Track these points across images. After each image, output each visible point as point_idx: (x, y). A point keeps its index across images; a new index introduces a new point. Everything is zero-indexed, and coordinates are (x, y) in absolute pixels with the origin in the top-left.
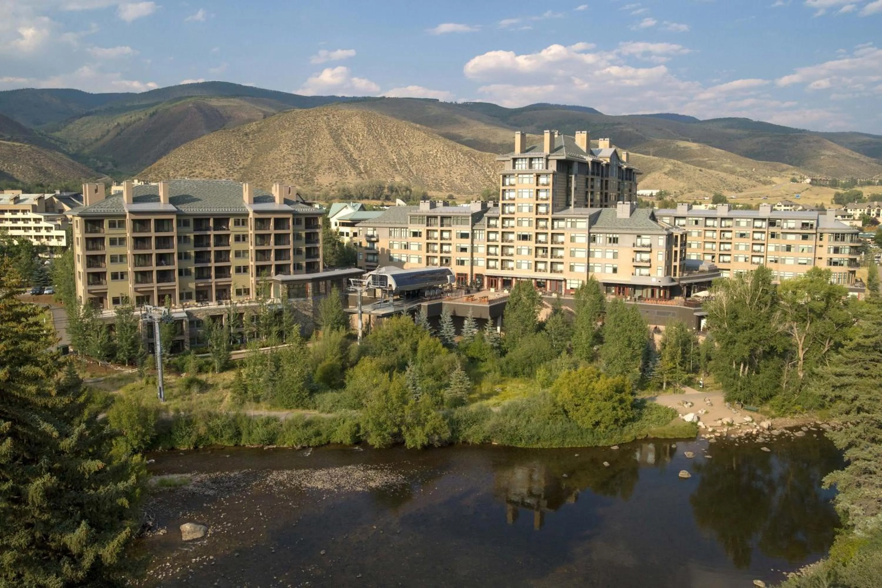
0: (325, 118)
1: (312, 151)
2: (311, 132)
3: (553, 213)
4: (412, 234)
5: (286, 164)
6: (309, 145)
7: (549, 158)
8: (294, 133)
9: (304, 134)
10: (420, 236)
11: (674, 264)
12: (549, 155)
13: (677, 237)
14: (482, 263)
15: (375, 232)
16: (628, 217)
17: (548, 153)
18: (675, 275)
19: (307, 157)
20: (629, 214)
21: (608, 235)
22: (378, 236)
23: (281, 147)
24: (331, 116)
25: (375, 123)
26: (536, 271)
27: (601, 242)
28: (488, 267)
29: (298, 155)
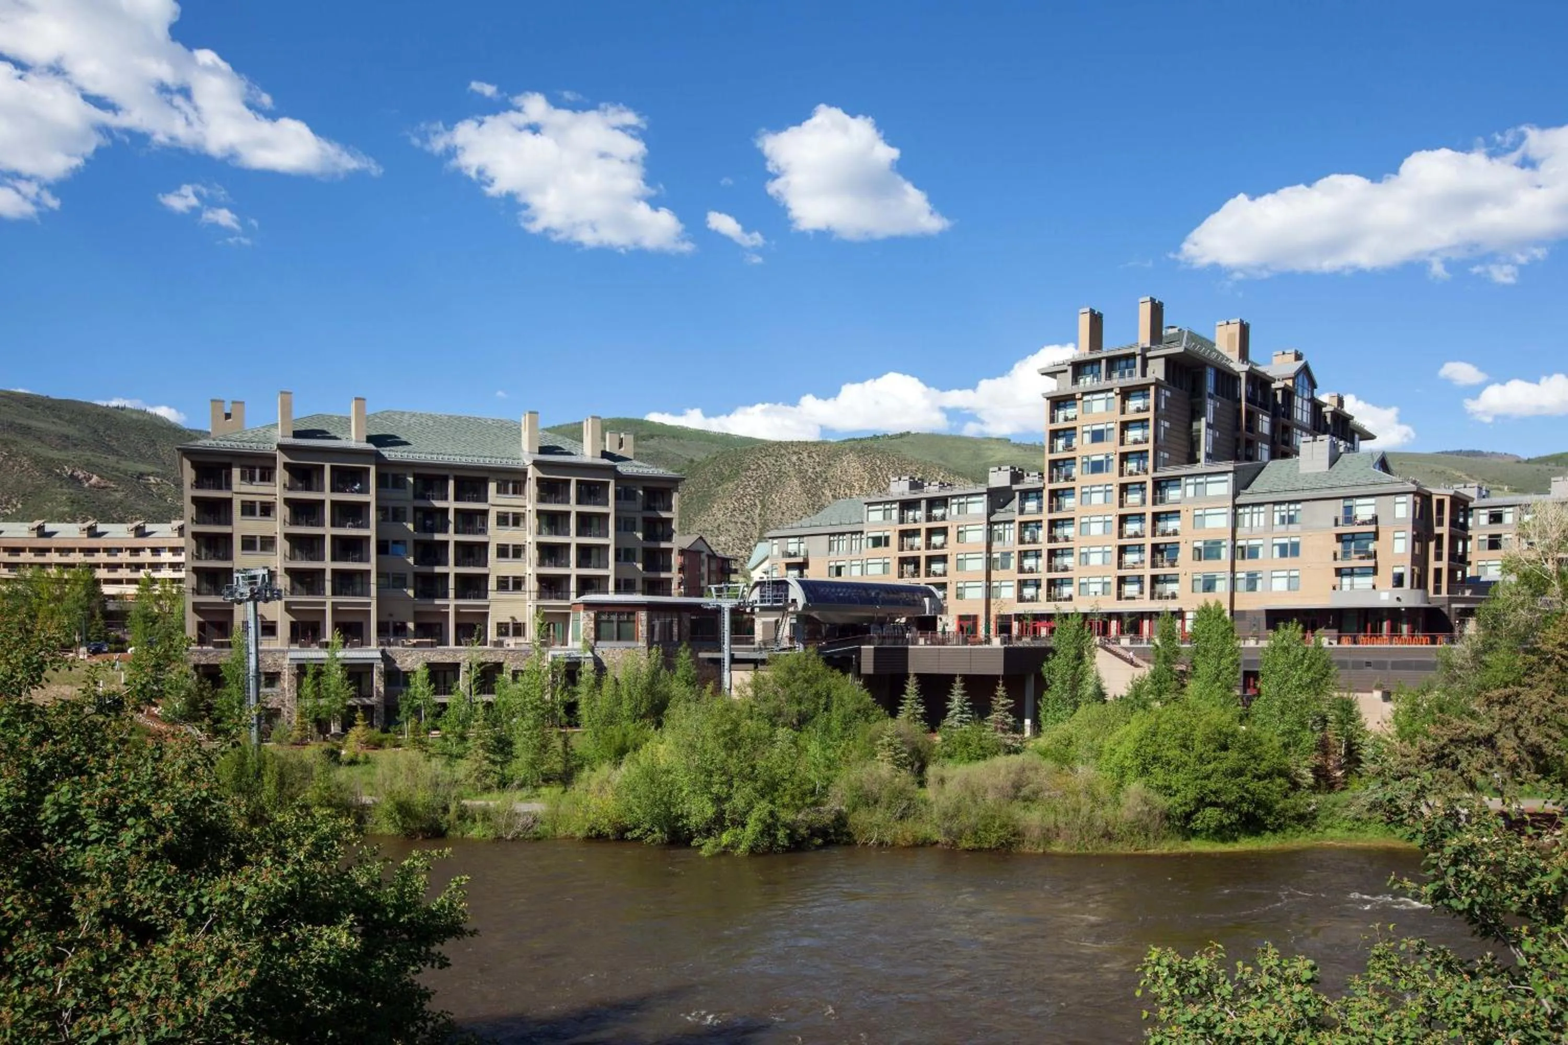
0: (794, 458)
1: (768, 516)
2: (767, 482)
3: (1155, 470)
4: (870, 541)
5: (722, 539)
6: (764, 506)
7: (1149, 354)
8: (738, 486)
9: (757, 487)
10: (887, 544)
11: (1433, 564)
12: (1149, 350)
13: (1441, 503)
14: (1008, 593)
15: (802, 546)
16: (1327, 469)
17: (1148, 345)
18: (1437, 590)
19: (759, 526)
20: (1327, 463)
21: (1277, 508)
22: (807, 552)
23: (714, 510)
24: (805, 454)
25: (884, 465)
26: (1119, 597)
27: (1262, 523)
28: (1021, 599)
29: (743, 523)
